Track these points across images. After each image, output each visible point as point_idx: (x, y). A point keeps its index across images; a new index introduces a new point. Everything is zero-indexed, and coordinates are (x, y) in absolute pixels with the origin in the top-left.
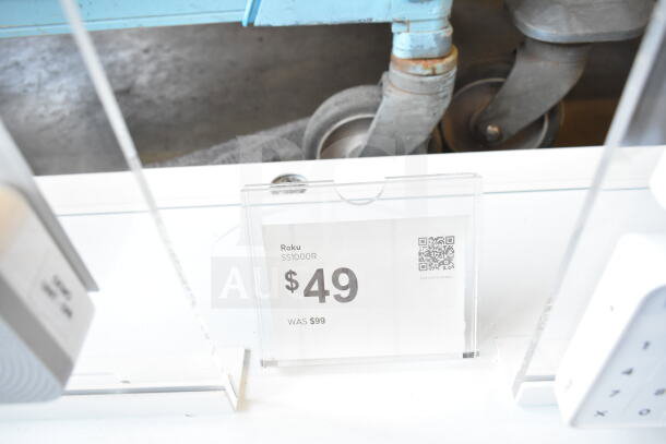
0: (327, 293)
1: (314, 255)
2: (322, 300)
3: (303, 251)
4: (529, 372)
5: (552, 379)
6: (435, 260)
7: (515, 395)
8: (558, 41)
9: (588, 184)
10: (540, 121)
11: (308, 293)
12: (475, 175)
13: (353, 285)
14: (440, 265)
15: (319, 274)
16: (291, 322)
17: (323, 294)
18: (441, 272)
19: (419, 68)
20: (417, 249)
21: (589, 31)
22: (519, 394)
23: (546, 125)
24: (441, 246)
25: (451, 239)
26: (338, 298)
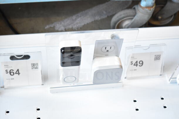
0: (138, 65)
1: (136, 58)
2: (137, 66)
3: (135, 58)
5: (176, 78)
6: (157, 59)
10: (172, 16)
11: (134, 65)
12: (165, 45)
13: (142, 63)
15: (137, 62)
16: (130, 70)
17: (137, 65)
18: (158, 61)
19: (147, 9)
20: (154, 57)
22: (170, 81)
23: (173, 17)
24: (158, 56)
25: (160, 55)
26: (140, 66)
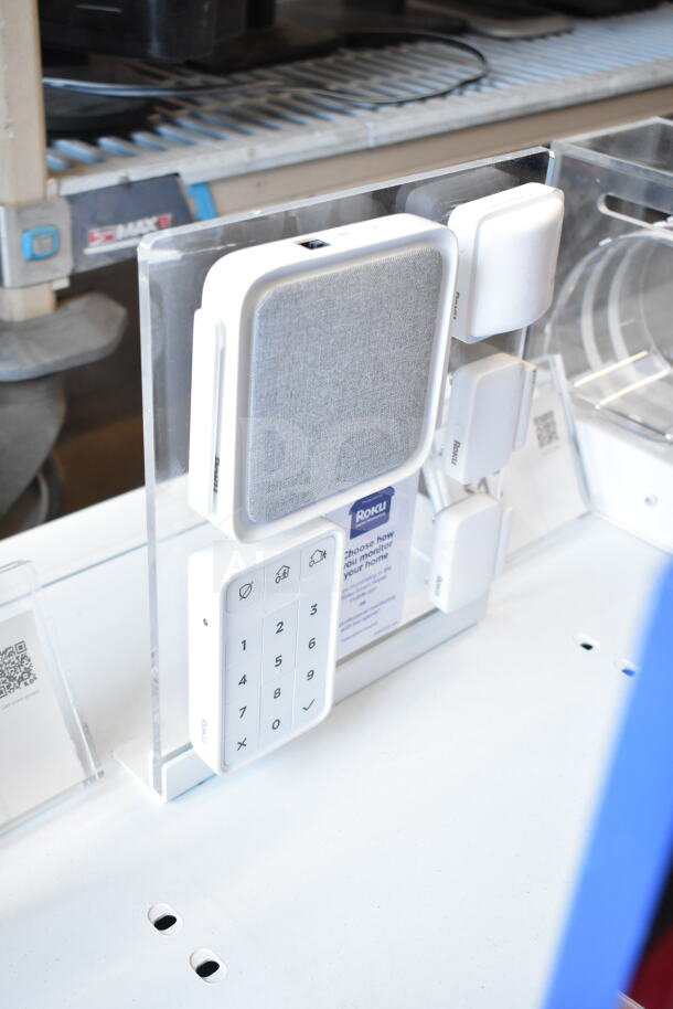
4: (165, 752)
6: (11, 678)
7: (160, 792)
8: (25, 376)
9: (144, 538)
10: (35, 486)
12: (20, 563)
14: (19, 683)
18: (23, 690)
21: (58, 357)
24: (13, 658)
25: (21, 646)
